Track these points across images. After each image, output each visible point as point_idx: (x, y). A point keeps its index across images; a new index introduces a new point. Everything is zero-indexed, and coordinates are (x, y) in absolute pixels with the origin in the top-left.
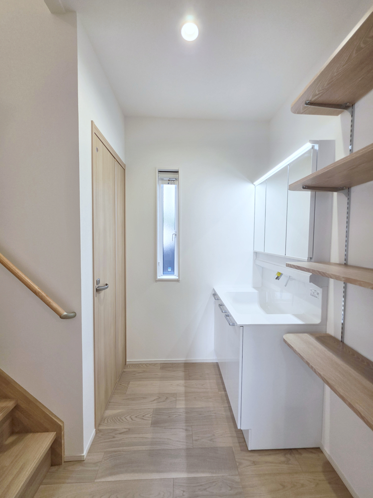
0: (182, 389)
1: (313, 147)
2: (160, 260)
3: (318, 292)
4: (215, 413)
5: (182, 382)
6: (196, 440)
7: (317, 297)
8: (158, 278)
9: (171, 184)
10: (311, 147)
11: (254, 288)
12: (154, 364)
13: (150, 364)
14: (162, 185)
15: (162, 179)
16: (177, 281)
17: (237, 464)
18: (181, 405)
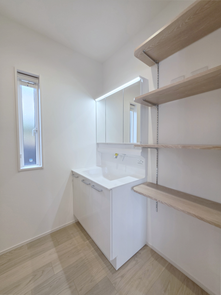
0: (55, 256)
1: (141, 80)
2: (22, 153)
3: (143, 161)
4: (87, 259)
5: (53, 250)
6: (81, 290)
7: (142, 164)
8: (21, 168)
9: (31, 87)
10: (140, 80)
11: (98, 166)
12: (21, 248)
13: (15, 250)
14: (20, 86)
15: (20, 80)
16: (41, 169)
17: (114, 285)
18: (58, 270)
